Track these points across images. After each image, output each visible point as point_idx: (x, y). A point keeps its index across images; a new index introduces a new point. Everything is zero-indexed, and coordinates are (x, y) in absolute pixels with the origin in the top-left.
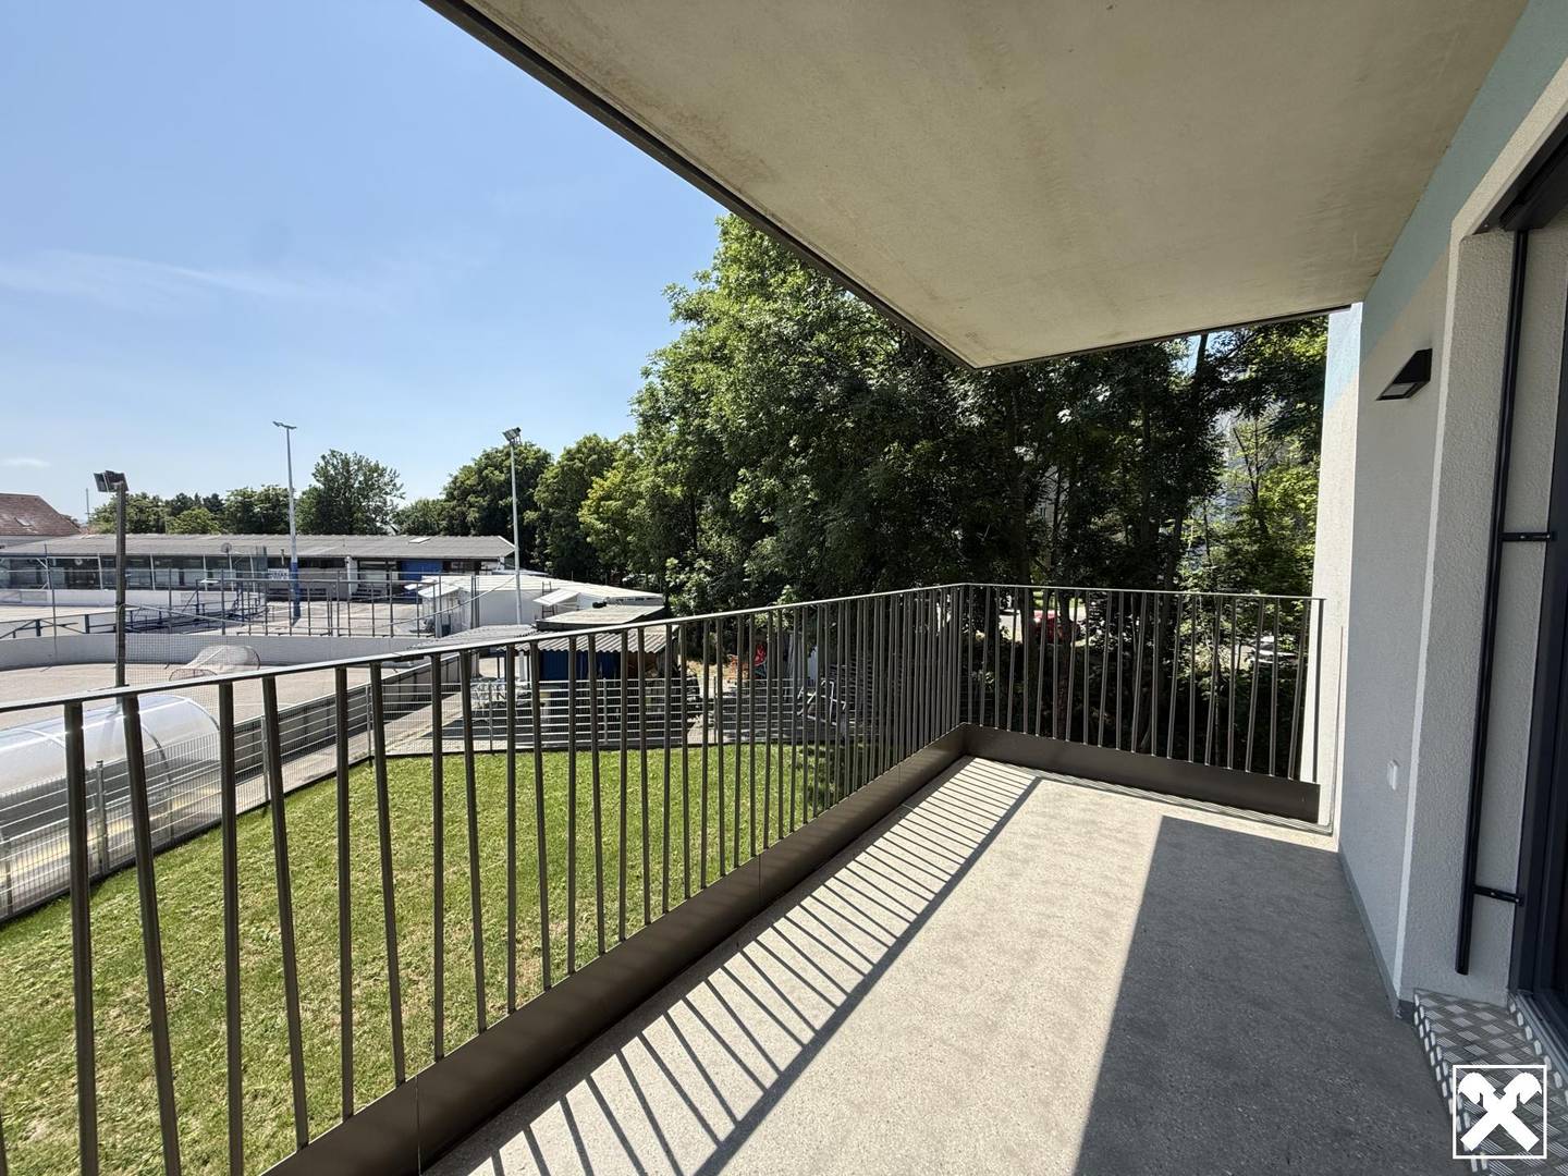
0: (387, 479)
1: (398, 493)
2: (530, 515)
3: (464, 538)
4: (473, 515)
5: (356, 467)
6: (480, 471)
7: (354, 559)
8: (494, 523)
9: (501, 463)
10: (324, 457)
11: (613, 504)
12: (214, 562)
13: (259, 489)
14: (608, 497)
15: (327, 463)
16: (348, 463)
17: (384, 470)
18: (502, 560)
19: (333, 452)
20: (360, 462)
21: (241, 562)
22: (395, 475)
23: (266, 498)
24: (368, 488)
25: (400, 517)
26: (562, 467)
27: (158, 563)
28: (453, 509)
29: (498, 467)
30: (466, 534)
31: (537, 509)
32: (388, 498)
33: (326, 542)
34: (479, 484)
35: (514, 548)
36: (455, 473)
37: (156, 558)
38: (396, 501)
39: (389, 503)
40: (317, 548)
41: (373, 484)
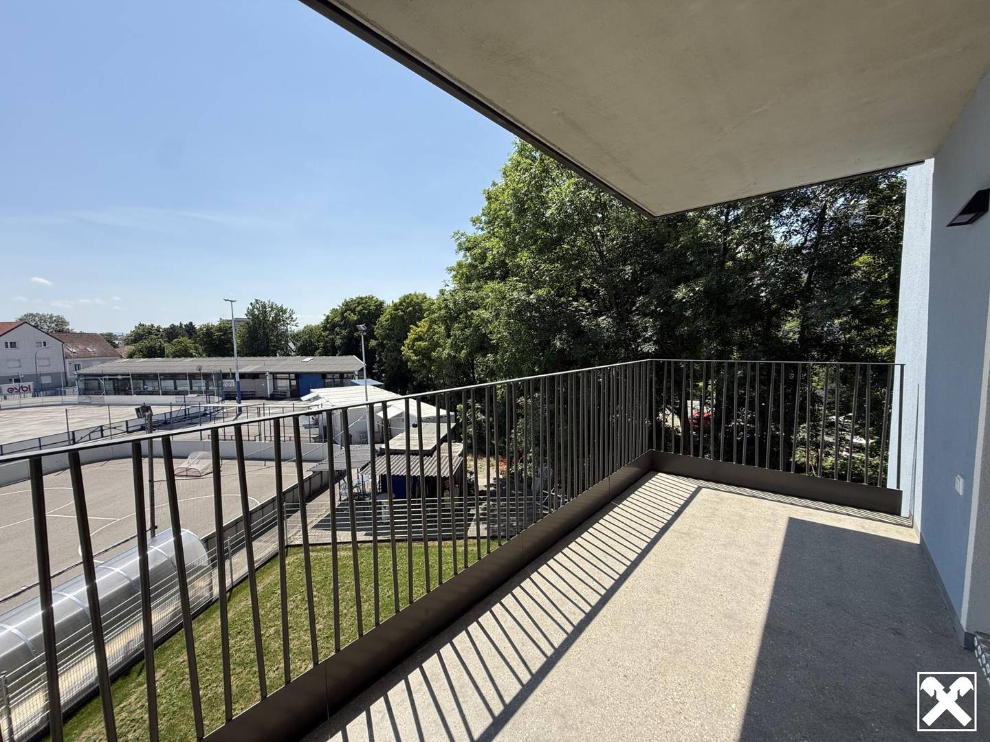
0: (287, 315)
1: (294, 323)
2: (373, 343)
3: (334, 357)
4: (338, 342)
5: (270, 309)
6: (342, 314)
7: (270, 373)
8: (350, 348)
9: (355, 309)
10: (251, 304)
11: (423, 344)
12: (192, 376)
13: (216, 323)
14: (420, 338)
15: (254, 307)
16: (265, 308)
17: (286, 309)
18: (356, 373)
19: (256, 300)
20: (272, 307)
21: (207, 376)
22: (292, 312)
23: (220, 329)
24: (277, 319)
25: (296, 337)
26: (391, 315)
27: (162, 377)
28: (327, 337)
29: (353, 311)
30: (334, 354)
31: (376, 339)
32: (289, 326)
33: (255, 362)
34: (342, 321)
35: (363, 364)
36: (328, 313)
37: (161, 375)
38: (293, 328)
39: (289, 330)
40: (249, 367)
41: (280, 319)
